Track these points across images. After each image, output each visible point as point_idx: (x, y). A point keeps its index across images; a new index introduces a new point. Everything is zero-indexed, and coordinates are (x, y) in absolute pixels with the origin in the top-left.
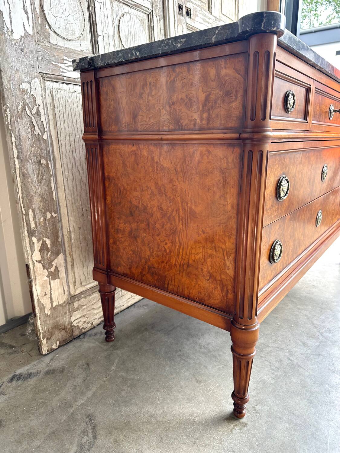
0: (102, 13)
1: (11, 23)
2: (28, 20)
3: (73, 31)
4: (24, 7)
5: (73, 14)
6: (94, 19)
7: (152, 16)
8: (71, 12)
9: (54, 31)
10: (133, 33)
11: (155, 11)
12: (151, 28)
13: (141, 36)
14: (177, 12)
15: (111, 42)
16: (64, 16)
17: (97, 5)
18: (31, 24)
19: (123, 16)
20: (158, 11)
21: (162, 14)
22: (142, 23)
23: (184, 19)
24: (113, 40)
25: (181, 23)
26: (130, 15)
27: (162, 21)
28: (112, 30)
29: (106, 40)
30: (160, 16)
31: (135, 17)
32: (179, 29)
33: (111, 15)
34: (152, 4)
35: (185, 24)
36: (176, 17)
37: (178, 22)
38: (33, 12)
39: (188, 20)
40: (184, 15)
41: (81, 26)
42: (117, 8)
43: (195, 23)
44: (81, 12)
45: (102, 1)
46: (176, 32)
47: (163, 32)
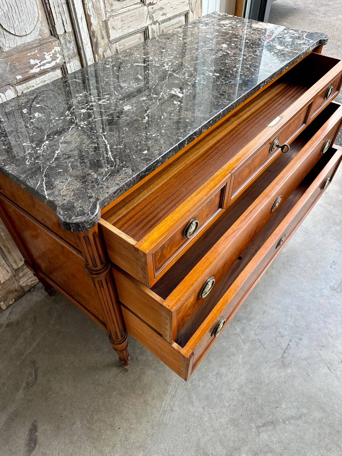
10: (15, 5)
13: (27, 0)
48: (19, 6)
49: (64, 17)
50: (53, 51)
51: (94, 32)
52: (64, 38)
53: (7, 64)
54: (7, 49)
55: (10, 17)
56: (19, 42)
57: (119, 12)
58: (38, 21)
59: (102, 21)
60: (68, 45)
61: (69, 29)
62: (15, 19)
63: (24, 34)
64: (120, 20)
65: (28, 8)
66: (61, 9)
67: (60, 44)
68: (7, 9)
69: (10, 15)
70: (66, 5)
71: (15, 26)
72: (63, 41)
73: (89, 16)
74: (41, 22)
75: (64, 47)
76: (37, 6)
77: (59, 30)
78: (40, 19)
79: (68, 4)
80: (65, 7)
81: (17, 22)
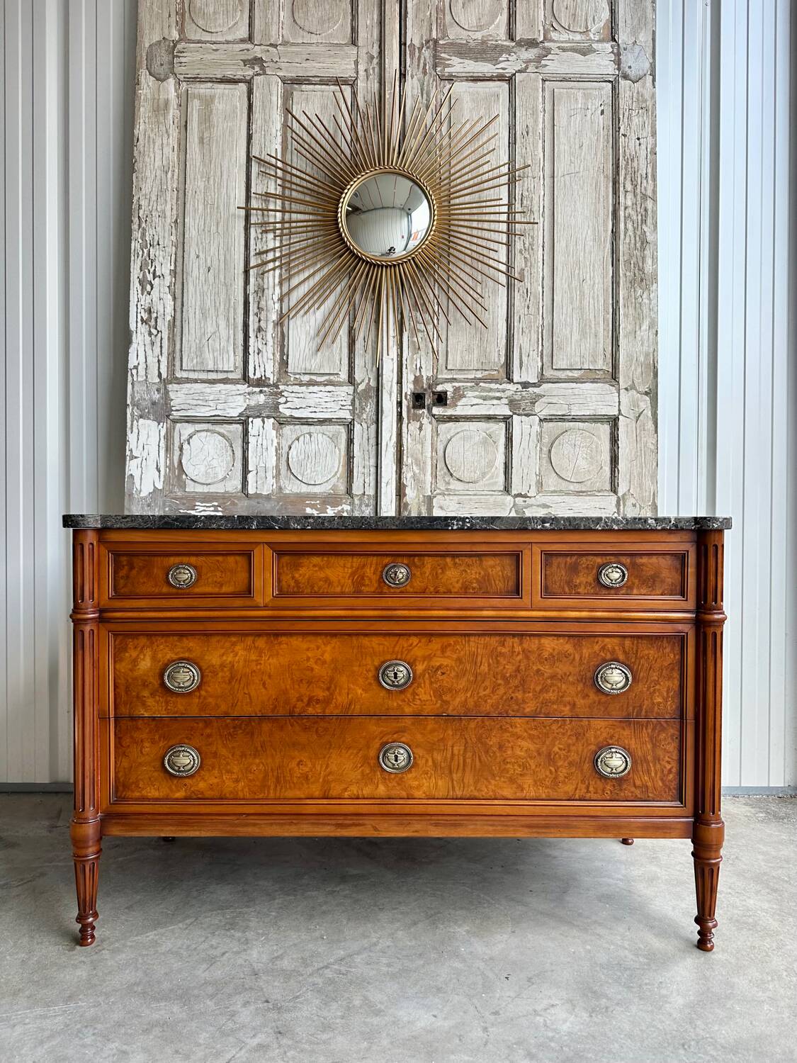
0: (259, 446)
1: (141, 483)
2: (160, 478)
3: (215, 475)
4: (157, 468)
5: (217, 458)
6: (247, 456)
7: (352, 426)
8: (215, 456)
9: (191, 480)
10: (313, 456)
11: (359, 417)
12: (350, 441)
13: (328, 455)
14: (408, 407)
15: (270, 475)
16: (205, 462)
17: (251, 439)
18: (162, 479)
19: (298, 439)
20: (365, 416)
21: (374, 417)
22: (334, 438)
23: (425, 411)
24: (275, 471)
25: (417, 418)
26: (310, 434)
27: (373, 427)
28: (272, 461)
29: (261, 474)
30: (369, 422)
31: (320, 435)
32: (410, 429)
33: (275, 444)
34: (353, 412)
35: (428, 418)
36: (405, 414)
37: (408, 419)
38: (170, 467)
39: (436, 410)
40: (428, 405)
41: (227, 467)
42: (289, 432)
43: (458, 408)
44: (230, 452)
45: (261, 433)
46: (404, 435)
47: (373, 441)
48: (318, 458)
49: (368, 479)
50: (340, 508)
51: (406, 505)
52: (360, 499)
53: (278, 503)
54: (288, 492)
55: (303, 466)
56: (304, 489)
57: (457, 493)
58: (334, 476)
59: (424, 496)
60: (364, 508)
61: (371, 492)
62: (308, 468)
63: (313, 483)
64: (456, 501)
65: (327, 462)
66: (366, 471)
67: (352, 504)
68: (303, 458)
69: (304, 463)
70: (375, 468)
71: (305, 474)
72: (357, 501)
73: (405, 486)
74: (338, 478)
75: (357, 508)
76: (340, 463)
77: (357, 490)
78: (338, 475)
79: (377, 467)
80: (373, 470)
81: (309, 471)
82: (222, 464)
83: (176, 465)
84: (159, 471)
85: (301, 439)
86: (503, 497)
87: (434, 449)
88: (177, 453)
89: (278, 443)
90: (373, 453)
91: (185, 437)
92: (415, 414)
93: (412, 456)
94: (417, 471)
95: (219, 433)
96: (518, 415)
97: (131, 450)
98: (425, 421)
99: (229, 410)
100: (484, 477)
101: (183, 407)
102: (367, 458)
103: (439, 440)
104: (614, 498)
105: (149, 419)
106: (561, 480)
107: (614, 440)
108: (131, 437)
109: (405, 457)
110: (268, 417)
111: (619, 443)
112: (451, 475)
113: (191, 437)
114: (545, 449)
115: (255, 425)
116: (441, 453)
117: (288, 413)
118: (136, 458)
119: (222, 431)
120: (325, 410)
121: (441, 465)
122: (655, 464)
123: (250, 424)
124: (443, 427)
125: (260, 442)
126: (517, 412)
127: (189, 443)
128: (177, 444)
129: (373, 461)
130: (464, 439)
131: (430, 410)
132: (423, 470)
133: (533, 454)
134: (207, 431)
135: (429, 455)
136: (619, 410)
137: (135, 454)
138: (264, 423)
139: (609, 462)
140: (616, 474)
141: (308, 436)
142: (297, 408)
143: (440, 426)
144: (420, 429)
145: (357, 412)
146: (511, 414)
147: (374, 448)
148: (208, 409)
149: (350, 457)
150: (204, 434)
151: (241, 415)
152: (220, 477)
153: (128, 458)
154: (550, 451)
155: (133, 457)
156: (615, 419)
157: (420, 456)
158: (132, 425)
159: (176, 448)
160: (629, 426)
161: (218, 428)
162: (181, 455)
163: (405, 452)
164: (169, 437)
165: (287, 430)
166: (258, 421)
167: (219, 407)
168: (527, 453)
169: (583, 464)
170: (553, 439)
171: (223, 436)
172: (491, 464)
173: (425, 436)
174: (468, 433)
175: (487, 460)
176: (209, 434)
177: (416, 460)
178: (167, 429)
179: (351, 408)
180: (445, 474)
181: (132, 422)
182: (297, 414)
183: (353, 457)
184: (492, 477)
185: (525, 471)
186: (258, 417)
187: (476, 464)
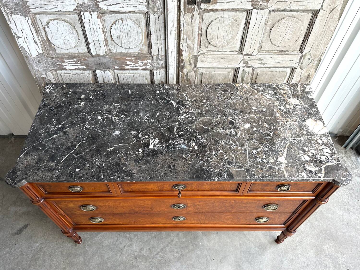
0: (92, 29)
1: (29, 51)
2: (39, 47)
3: (70, 44)
4: (35, 42)
5: (68, 35)
6: (85, 34)
7: (148, 15)
8: (67, 34)
9: (57, 47)
10: (126, 33)
11: (152, 10)
12: (148, 25)
13: (135, 32)
14: (184, 4)
15: (102, 44)
16: (62, 38)
17: (86, 25)
18: (41, 48)
19: (115, 23)
20: (156, 9)
21: (162, 10)
22: (137, 22)
23: (196, 6)
24: (104, 42)
25: (191, 11)
26: (122, 19)
27: (162, 16)
28: (102, 37)
29: (97, 44)
30: (159, 13)
31: (128, 20)
32: (186, 18)
33: (101, 27)
34: (148, 6)
35: (197, 11)
36: (182, 8)
37: (185, 12)
38: (42, 41)
39: (203, 6)
40: (198, 2)
41: (76, 40)
42: (108, 18)
43: (217, 4)
44: (75, 32)
45: (91, 21)
46: (182, 22)
47: (162, 25)
48: (129, 34)
49: (160, 46)
50: (146, 61)
51: (182, 60)
52: (157, 57)
53: (110, 59)
54: (114, 52)
55: (121, 38)
56: (124, 51)
57: (212, 53)
58: (140, 44)
59: (193, 56)
60: (159, 61)
61: (163, 53)
62: (124, 39)
63: (128, 48)
64: (211, 58)
65: (135, 36)
66: (159, 42)
67: (152, 59)
68: (120, 34)
69: (121, 37)
70: (164, 41)
71: (123, 43)
72: (155, 58)
73: (182, 51)
74: (143, 45)
75: (155, 61)
76: (142, 36)
77: (154, 52)
78: (143, 43)
79: (165, 40)
80: (163, 42)
81: (125, 41)
82: (72, 38)
83: (45, 39)
84: (37, 44)
85: (117, 23)
86: (238, 55)
87: (200, 29)
88: (43, 33)
89: (103, 26)
90: (163, 32)
91: (44, 23)
92: (189, 8)
93: (186, 34)
94: (189, 43)
95: (64, 21)
96: (256, 9)
97: (15, 33)
98: (195, 13)
99: (66, 8)
100: (228, 44)
101: (36, 6)
102: (159, 35)
103: (203, 22)
104: (299, 56)
105: (18, 14)
106: (273, 45)
107: (312, 24)
108: (12, 26)
109: (182, 35)
110: (93, 11)
111: (314, 26)
112: (209, 43)
113: (48, 24)
114: (268, 28)
115: (86, 16)
116: (204, 31)
117: (105, 8)
118: (20, 37)
119: (66, 19)
120: (129, 6)
121: (204, 37)
122: (330, 38)
123: (83, 16)
124: (206, 15)
125: (91, 27)
126: (256, 7)
127: (48, 27)
128: (41, 28)
129: (163, 37)
130: (219, 23)
131: (199, 6)
132: (193, 42)
133: (260, 33)
134: (57, 19)
135: (197, 33)
136: (322, 6)
137: (19, 35)
138: (91, 15)
139: (304, 35)
140: (305, 43)
141: (120, 21)
142: (110, 5)
143: (205, 14)
144: (192, 18)
145: (151, 6)
146: (252, 8)
147: (163, 29)
148: (53, 7)
149: (149, 35)
150: (55, 22)
151: (75, 10)
152: (74, 46)
153: (16, 38)
154: (271, 30)
155: (19, 37)
156: (317, 11)
157: (191, 34)
158: (9, 18)
159: (42, 30)
160: (324, 16)
161: (63, 17)
162: (46, 34)
163: (182, 32)
164: (34, 24)
165: (107, 17)
166: (87, 14)
167: (59, 6)
168: (257, 32)
169: (288, 37)
170: (274, 22)
171: (67, 22)
172: (234, 37)
173: (195, 22)
174: (222, 19)
175: (232, 35)
176: (58, 21)
177: (189, 36)
178: (32, 20)
179: (146, 4)
180: (206, 42)
181: (8, 16)
182: (111, 8)
183: (151, 35)
184: (233, 44)
185: (253, 42)
186: (87, 11)
187: (225, 37)
